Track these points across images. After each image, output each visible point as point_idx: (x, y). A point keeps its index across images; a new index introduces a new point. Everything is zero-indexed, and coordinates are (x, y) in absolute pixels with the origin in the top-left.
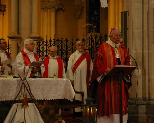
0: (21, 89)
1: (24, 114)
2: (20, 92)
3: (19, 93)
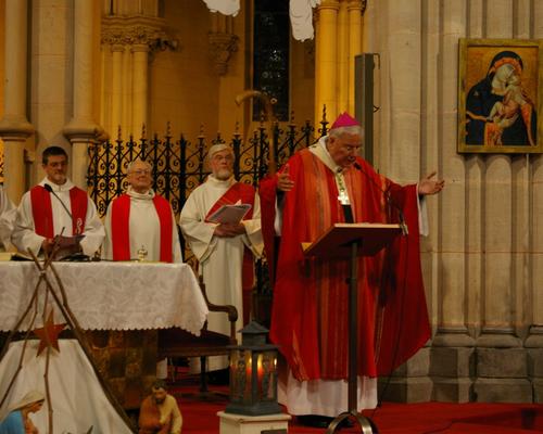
0: (35, 295)
1: (46, 376)
3: (30, 307)
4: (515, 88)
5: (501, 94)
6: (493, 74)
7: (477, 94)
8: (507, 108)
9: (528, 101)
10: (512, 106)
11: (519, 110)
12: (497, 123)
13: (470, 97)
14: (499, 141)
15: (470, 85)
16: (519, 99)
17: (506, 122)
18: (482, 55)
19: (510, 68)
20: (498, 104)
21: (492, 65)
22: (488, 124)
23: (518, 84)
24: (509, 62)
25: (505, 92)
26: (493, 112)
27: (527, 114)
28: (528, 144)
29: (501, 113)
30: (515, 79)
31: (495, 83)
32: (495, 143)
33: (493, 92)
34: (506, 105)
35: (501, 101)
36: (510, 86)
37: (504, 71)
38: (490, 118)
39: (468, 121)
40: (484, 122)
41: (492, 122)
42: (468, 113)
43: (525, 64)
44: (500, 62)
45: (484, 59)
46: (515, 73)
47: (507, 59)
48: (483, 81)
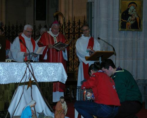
0: (26, 72)
1: (31, 95)
2: (25, 75)
4: (135, 13)
5: (131, 14)
6: (129, 8)
7: (124, 14)
8: (133, 18)
9: (138, 16)
10: (134, 18)
11: (136, 19)
12: (130, 22)
13: (122, 15)
14: (130, 27)
15: (123, 11)
16: (136, 16)
17: (132, 22)
18: (126, 3)
19: (133, 7)
20: (130, 17)
21: (129, 6)
22: (127, 23)
23: (136, 11)
24: (133, 5)
25: (132, 14)
26: (129, 19)
27: (138, 20)
28: (139, 29)
29: (131, 20)
30: (135, 10)
31: (129, 11)
32: (129, 28)
33: (129, 13)
34: (132, 17)
35: (131, 16)
36: (133, 12)
37: (132, 8)
38: (128, 21)
39: (122, 22)
40: (126, 22)
41: (128, 22)
42: (122, 19)
43: (138, 6)
44: (131, 5)
45: (126, 4)
46: (135, 8)
47: (133, 4)
48: (126, 10)
